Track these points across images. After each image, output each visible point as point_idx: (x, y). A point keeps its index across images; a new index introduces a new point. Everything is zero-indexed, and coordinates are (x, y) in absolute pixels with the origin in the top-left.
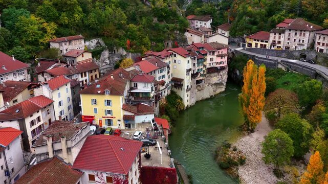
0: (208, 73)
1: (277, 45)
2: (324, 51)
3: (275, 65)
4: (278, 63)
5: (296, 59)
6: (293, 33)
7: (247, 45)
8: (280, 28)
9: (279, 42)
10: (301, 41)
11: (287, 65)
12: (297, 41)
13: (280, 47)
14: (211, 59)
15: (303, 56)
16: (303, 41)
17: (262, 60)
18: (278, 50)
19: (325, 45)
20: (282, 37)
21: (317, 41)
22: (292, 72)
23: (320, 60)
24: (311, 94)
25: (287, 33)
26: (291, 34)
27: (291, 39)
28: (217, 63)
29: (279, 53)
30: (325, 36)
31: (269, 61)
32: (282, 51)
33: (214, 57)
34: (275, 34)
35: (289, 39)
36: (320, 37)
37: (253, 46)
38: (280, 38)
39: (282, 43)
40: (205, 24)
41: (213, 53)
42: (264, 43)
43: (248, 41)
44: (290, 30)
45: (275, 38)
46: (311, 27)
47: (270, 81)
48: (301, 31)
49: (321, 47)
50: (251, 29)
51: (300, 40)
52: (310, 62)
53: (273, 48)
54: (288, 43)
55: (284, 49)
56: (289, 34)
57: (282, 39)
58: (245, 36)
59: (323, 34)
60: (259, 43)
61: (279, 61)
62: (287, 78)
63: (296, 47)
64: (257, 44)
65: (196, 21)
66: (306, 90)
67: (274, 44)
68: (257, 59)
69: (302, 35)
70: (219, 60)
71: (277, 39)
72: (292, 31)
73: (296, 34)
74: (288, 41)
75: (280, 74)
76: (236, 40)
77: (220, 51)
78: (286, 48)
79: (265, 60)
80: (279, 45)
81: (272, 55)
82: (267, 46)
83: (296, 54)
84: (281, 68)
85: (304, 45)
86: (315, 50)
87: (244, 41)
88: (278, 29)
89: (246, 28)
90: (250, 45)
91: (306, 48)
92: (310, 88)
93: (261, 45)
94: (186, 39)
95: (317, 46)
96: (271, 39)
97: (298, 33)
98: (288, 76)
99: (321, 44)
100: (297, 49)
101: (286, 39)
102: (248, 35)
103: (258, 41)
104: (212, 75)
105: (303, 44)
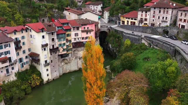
0: (74, 47)
1: (144, 22)
2: (186, 28)
3: (139, 40)
4: (142, 38)
5: (159, 35)
6: (157, 11)
7: (121, 22)
8: (147, 6)
9: (146, 20)
10: (165, 18)
11: (150, 40)
12: (161, 18)
13: (147, 24)
14: (76, 35)
15: (165, 32)
16: (166, 18)
17: (128, 35)
18: (144, 27)
19: (187, 21)
20: (148, 15)
21: (179, 17)
22: (153, 48)
23: (181, 36)
24: (164, 79)
25: (152, 11)
26: (156, 12)
27: (155, 17)
28: (83, 38)
29: (144, 29)
30: (186, 12)
31: (133, 37)
32: (148, 28)
33: (79, 32)
34: (142, 12)
35: (154, 16)
36: (182, 14)
37: (126, 24)
38: (146, 16)
39: (148, 20)
40: (97, 8)
41: (78, 29)
42: (133, 21)
43: (122, 19)
44: (155, 8)
45: (142, 16)
46: (174, 5)
47: (129, 57)
48: (165, 8)
49: (182, 24)
50: (124, 9)
51: (163, 18)
52: (171, 37)
53: (140, 25)
54: (153, 20)
55: (150, 26)
56: (154, 12)
57: (148, 17)
58: (120, 15)
59: (184, 11)
60: (130, 20)
61: (143, 36)
62: (147, 54)
63: (160, 24)
64: (128, 21)
65: (91, 5)
66: (158, 74)
67: (142, 21)
68: (125, 34)
69: (166, 13)
70: (85, 35)
71: (144, 17)
72: (156, 9)
73: (160, 12)
74: (153, 19)
75: (142, 49)
76: (114, 18)
77: (86, 27)
78: (151, 25)
79: (130, 36)
80: (146, 22)
81: (139, 31)
82: (136, 23)
83: (160, 30)
84: (144, 44)
85: (167, 22)
86: (177, 27)
87: (120, 20)
88: (145, 8)
89: (120, 8)
90: (123, 22)
91: (169, 25)
92: (163, 72)
93: (131, 22)
94: (66, 16)
95: (179, 23)
96: (139, 17)
97: (162, 10)
98: (149, 51)
99: (183, 21)
100: (161, 26)
101: (152, 16)
102: (122, 14)
103: (129, 19)
104: (79, 49)
105: (166, 20)
